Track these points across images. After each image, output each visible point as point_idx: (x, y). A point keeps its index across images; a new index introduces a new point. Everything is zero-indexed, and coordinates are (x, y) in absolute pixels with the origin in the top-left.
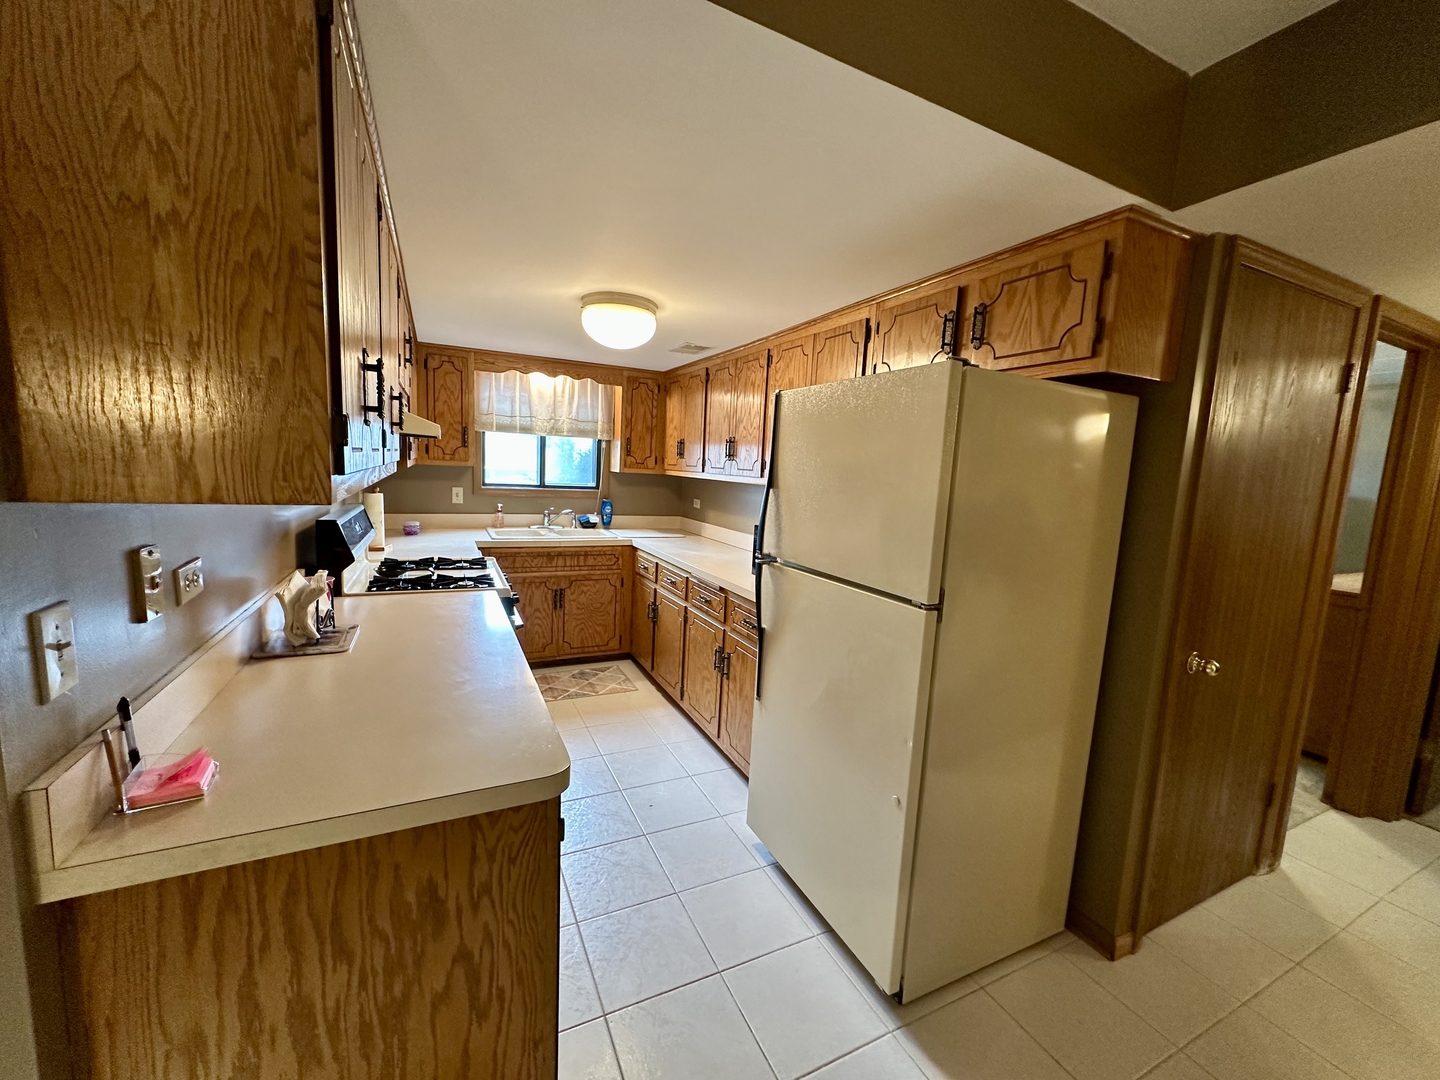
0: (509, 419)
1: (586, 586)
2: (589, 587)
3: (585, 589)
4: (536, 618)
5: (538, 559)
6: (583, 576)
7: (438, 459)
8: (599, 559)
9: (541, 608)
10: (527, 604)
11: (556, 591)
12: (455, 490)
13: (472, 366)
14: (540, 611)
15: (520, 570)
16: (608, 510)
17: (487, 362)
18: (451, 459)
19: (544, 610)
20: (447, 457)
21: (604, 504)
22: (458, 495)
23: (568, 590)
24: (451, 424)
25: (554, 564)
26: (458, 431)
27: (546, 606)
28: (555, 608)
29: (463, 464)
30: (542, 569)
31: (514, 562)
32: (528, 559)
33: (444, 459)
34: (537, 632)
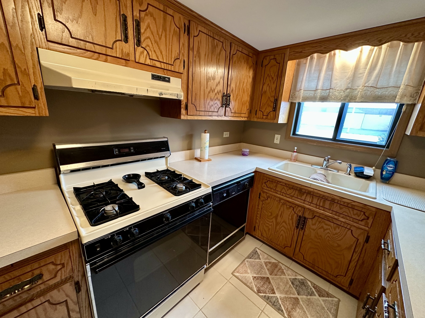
0: (313, 92)
1: (326, 225)
2: (329, 227)
3: (325, 227)
4: (283, 226)
5: (292, 190)
6: (326, 216)
7: (260, 118)
8: (345, 209)
9: (287, 222)
10: (279, 215)
11: (300, 217)
12: (276, 136)
13: (287, 58)
14: (286, 223)
15: (279, 193)
16: (390, 167)
17: (297, 52)
18: (266, 119)
19: (289, 224)
20: (265, 117)
21: (387, 162)
22: (277, 138)
23: (310, 220)
24: (269, 98)
25: (303, 198)
26: (272, 102)
27: (291, 222)
28: (297, 227)
29: (272, 121)
30: (293, 198)
31: (276, 186)
32: (285, 188)
33: (262, 118)
34: (282, 235)
